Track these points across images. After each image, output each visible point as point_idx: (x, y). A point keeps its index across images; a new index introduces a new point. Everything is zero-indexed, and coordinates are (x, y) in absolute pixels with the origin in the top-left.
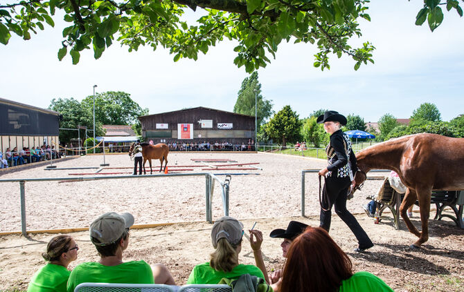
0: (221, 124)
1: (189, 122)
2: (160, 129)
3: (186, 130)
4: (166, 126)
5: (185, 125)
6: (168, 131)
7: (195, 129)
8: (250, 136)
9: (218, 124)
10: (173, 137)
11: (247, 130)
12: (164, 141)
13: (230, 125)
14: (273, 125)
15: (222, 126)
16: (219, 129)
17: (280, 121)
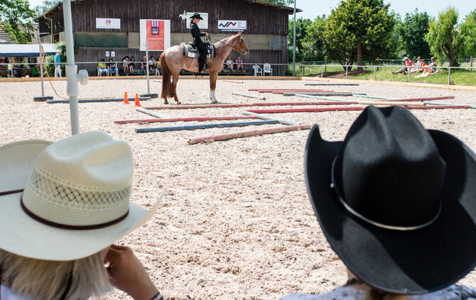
0: (224, 22)
1: (162, 16)
2: (103, 30)
3: (155, 32)
4: (115, 23)
5: (155, 22)
6: (119, 34)
7: (174, 30)
8: (277, 46)
9: (220, 22)
10: (131, 46)
11: (274, 33)
12: (113, 53)
13: (242, 25)
14: (343, 23)
15: (227, 25)
16: (220, 32)
17: (356, 15)
